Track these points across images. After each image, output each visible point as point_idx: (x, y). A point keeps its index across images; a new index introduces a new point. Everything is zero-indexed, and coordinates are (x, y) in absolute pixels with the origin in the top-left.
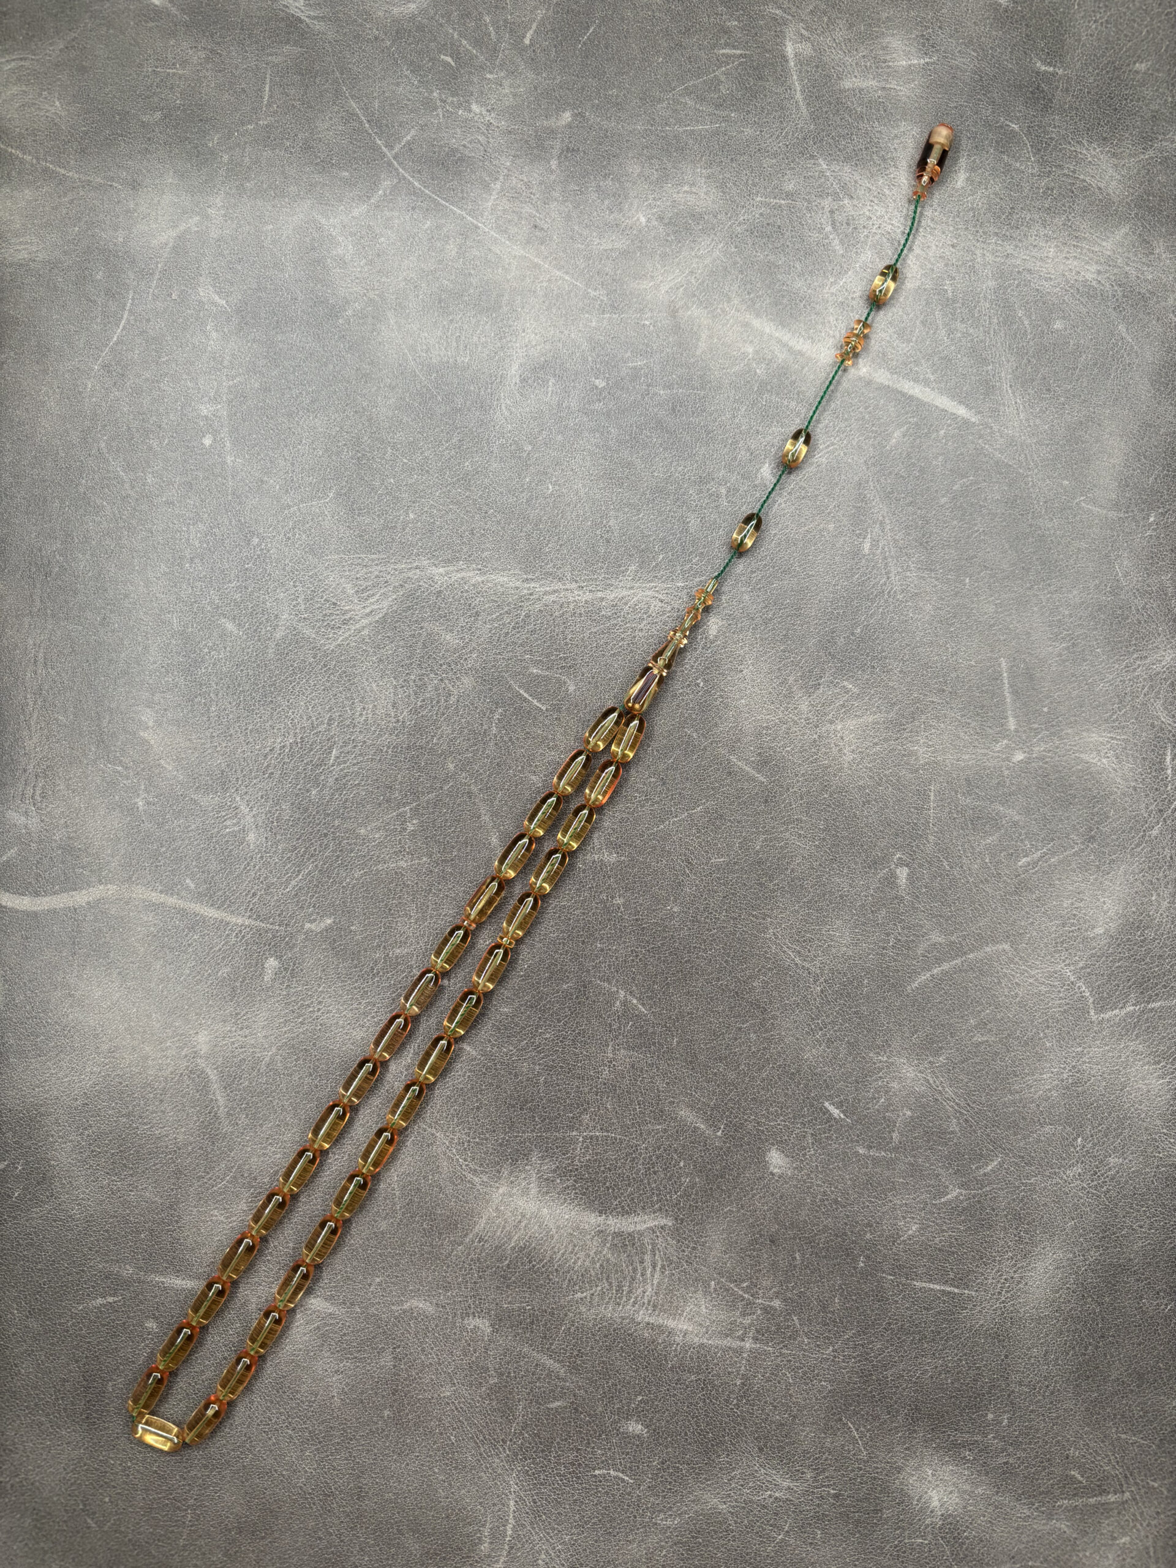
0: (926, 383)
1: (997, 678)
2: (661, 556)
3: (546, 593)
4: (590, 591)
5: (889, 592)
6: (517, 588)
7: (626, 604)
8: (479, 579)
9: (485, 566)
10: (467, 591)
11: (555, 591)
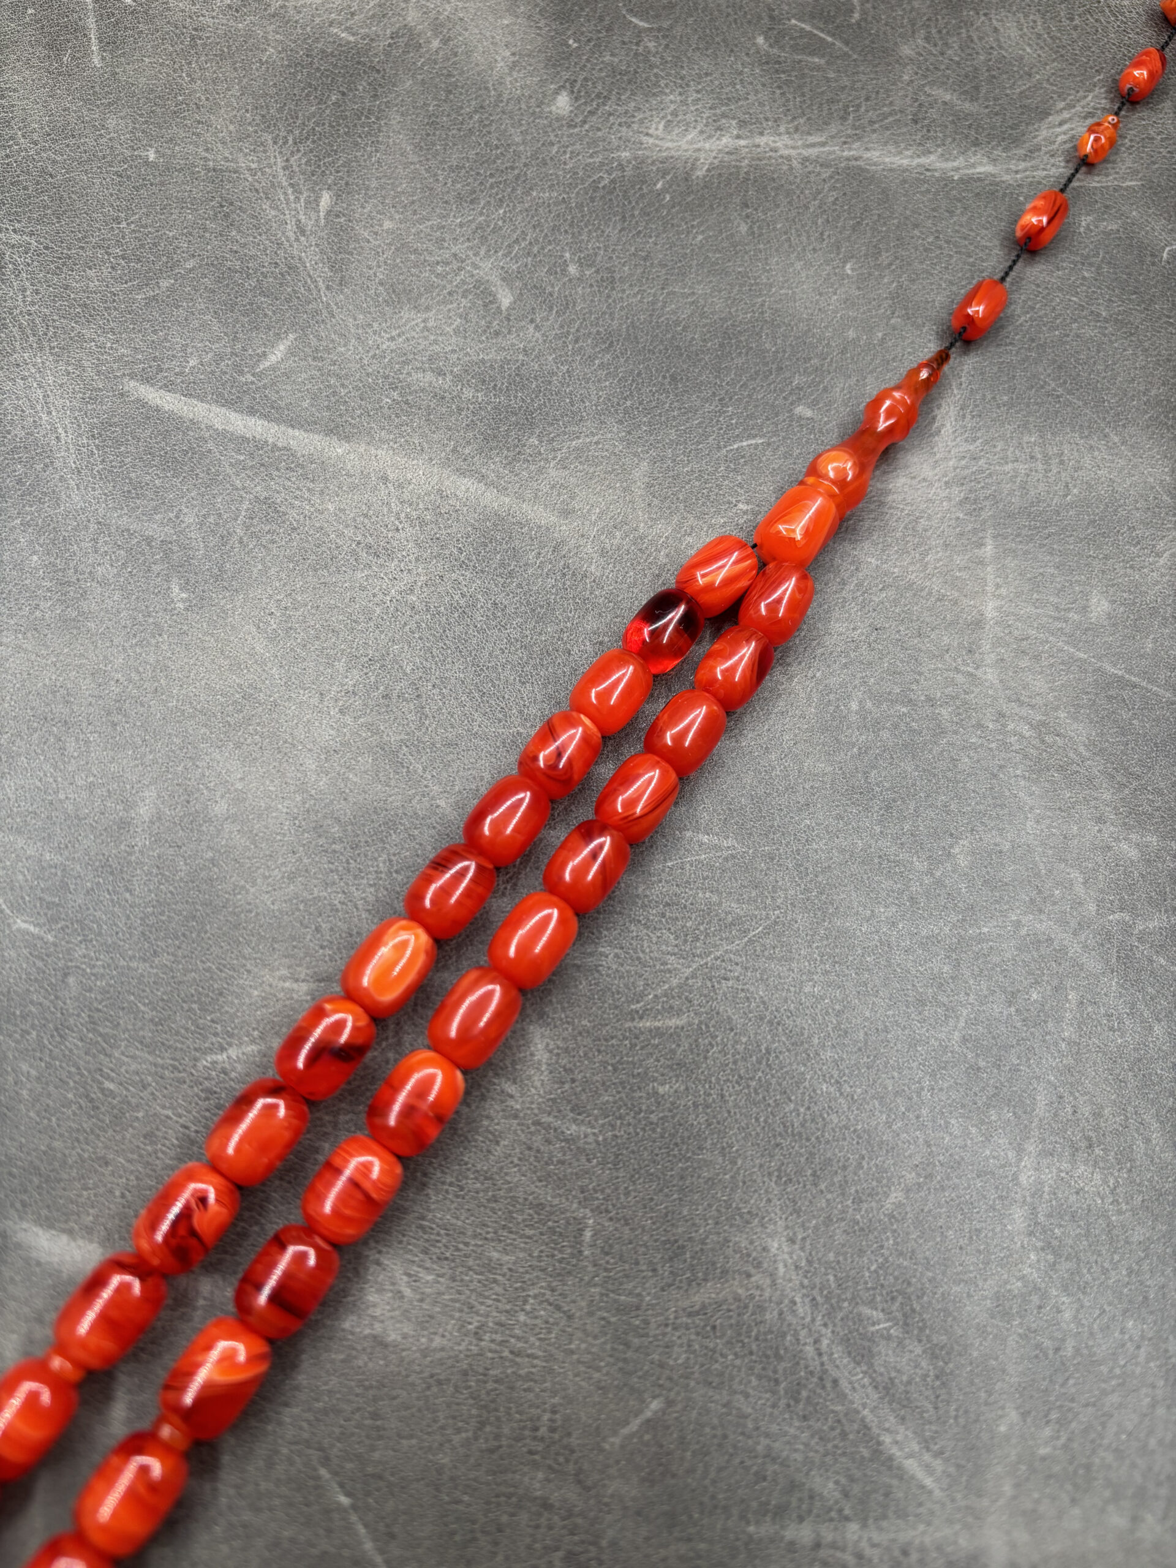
0: (224, 437)
1: (109, 43)
2: (659, 186)
3: (823, 144)
4: (758, 146)
5: (284, 143)
6: (867, 149)
7: (702, 132)
8: (924, 160)
9: (922, 174)
10: (938, 146)
11: (813, 145)
